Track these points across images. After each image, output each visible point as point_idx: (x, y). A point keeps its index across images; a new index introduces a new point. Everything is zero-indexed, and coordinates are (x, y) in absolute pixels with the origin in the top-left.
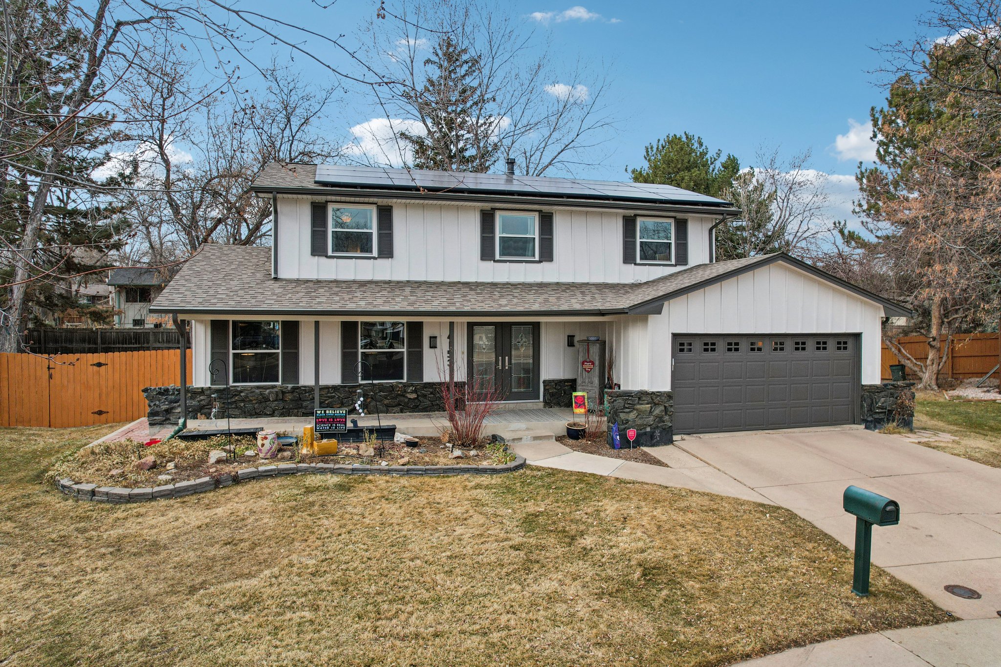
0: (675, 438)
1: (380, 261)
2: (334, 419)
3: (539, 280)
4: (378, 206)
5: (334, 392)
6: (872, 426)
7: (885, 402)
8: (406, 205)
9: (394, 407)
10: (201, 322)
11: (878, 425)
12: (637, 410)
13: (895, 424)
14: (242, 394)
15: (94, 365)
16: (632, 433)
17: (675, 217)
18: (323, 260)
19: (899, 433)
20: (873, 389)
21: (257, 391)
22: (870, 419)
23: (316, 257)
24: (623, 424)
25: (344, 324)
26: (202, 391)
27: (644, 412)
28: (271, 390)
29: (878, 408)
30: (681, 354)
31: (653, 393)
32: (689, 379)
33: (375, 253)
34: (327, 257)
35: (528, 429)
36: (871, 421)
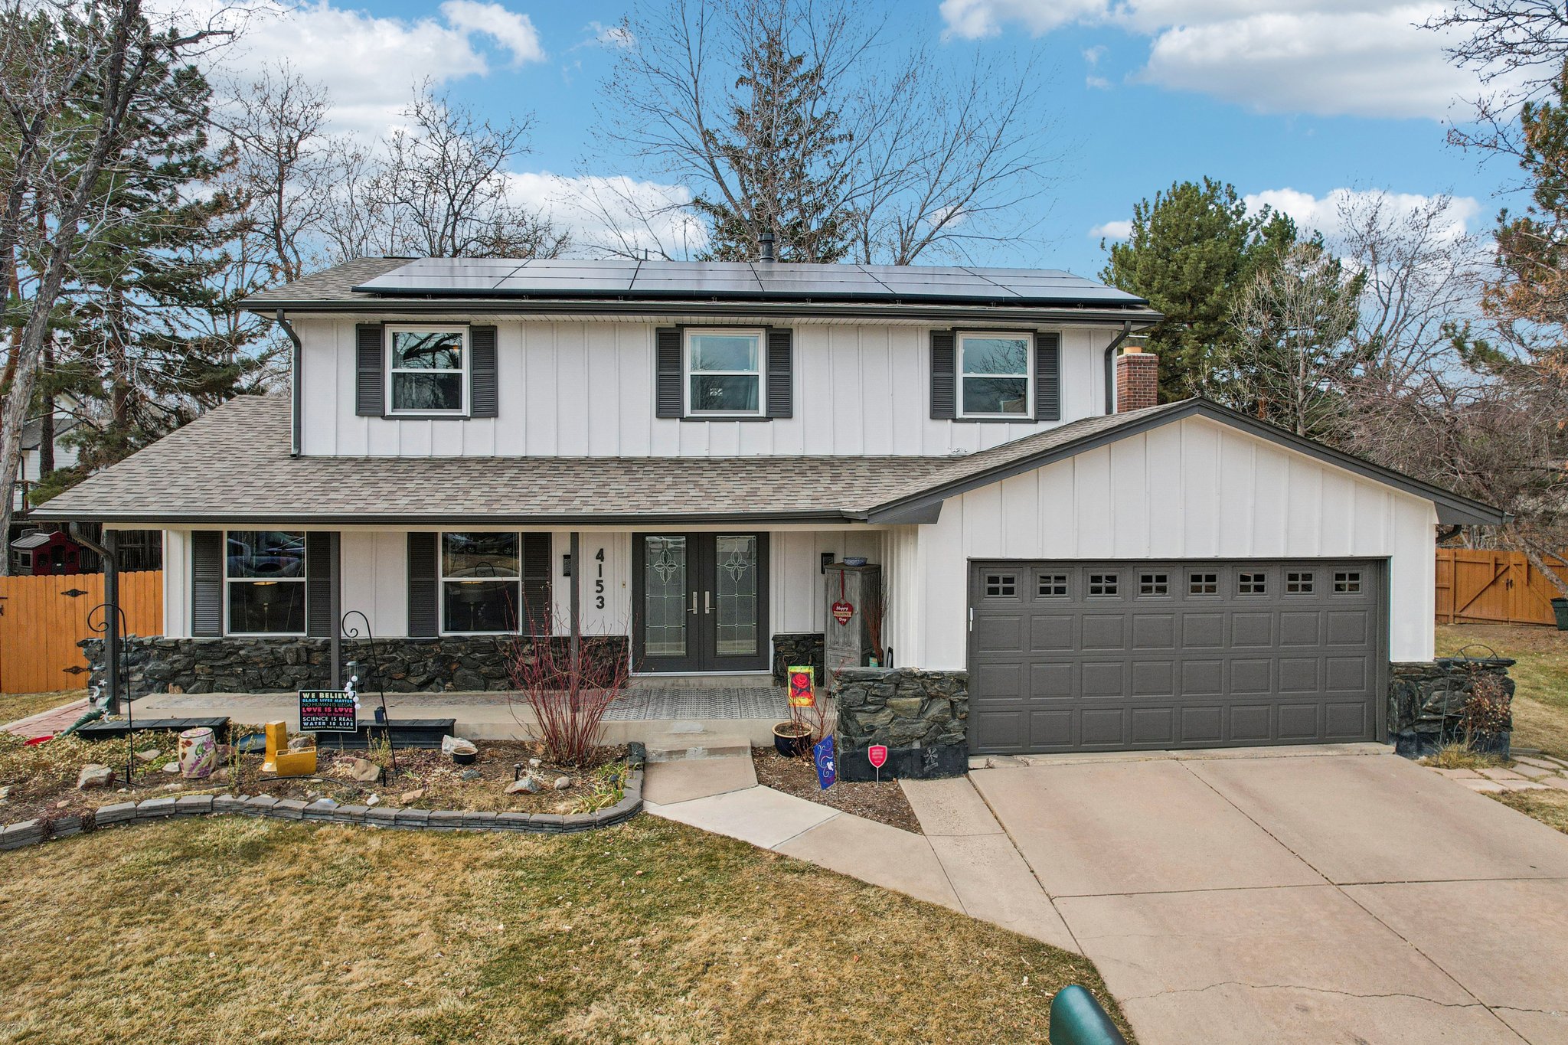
0: (973, 762)
1: (475, 423)
2: (333, 708)
3: (766, 452)
4: (472, 327)
5: (395, 651)
6: (1413, 747)
7: (1441, 699)
8: (521, 324)
9: (499, 678)
10: (177, 531)
11: (1426, 747)
12: (892, 706)
13: (1464, 747)
14: (242, 652)
15: (67, 593)
16: (877, 754)
17: (1034, 331)
18: (377, 423)
19: (1471, 766)
20: (1413, 673)
21: (268, 647)
22: (1407, 733)
23: (366, 419)
24: (864, 734)
25: (411, 535)
26: (177, 646)
27: (908, 710)
28: (289, 646)
29: (1427, 711)
30: (992, 599)
31: (925, 675)
32: (1008, 648)
33: (466, 409)
34: (383, 417)
35: (706, 732)
36: (1411, 739)
